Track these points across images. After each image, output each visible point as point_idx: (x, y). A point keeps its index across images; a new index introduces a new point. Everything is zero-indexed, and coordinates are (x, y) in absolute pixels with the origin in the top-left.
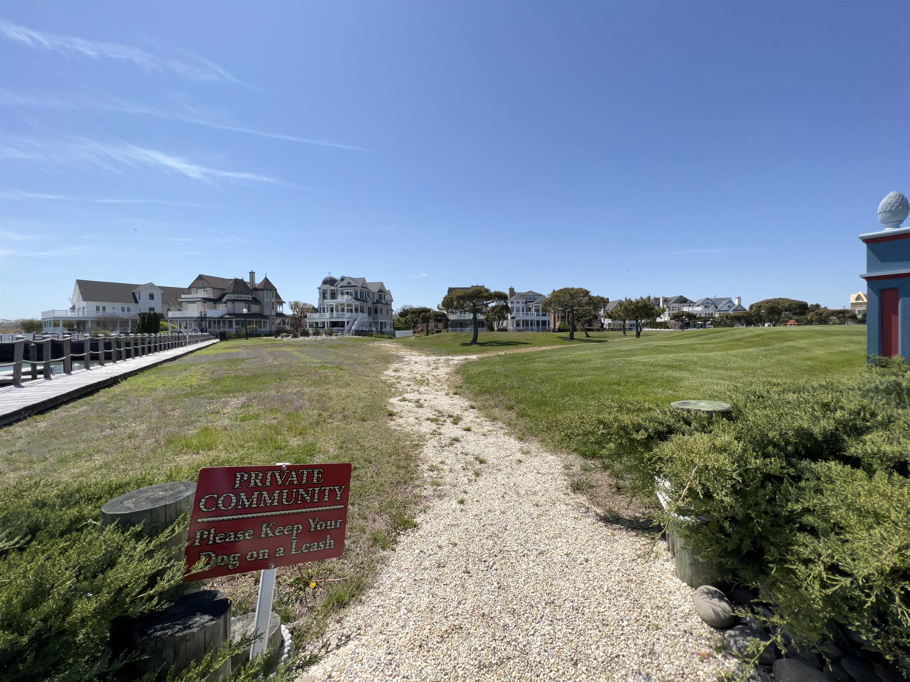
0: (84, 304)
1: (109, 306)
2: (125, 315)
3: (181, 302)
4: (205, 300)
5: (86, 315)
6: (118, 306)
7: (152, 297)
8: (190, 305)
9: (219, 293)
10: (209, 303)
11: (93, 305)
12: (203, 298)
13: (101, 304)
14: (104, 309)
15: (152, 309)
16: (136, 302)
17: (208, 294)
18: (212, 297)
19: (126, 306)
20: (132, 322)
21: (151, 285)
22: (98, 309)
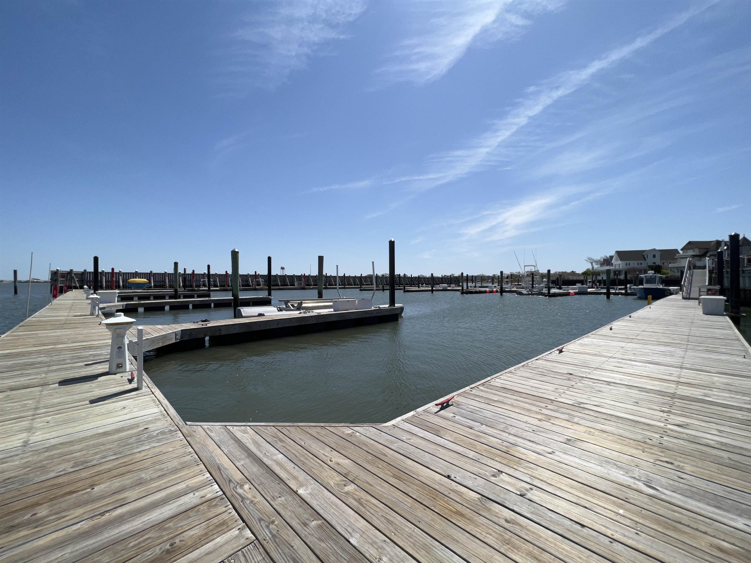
0: (620, 262)
1: (631, 262)
2: (639, 267)
3: (676, 258)
4: (694, 256)
5: (621, 267)
6: (636, 262)
7: (654, 256)
8: (682, 260)
9: (703, 251)
10: (696, 258)
11: (625, 262)
12: (692, 255)
13: (628, 262)
14: (629, 264)
15: (654, 263)
16: (645, 260)
17: (697, 252)
18: (698, 254)
19: (640, 262)
20: (644, 270)
21: (654, 250)
22: (626, 265)
